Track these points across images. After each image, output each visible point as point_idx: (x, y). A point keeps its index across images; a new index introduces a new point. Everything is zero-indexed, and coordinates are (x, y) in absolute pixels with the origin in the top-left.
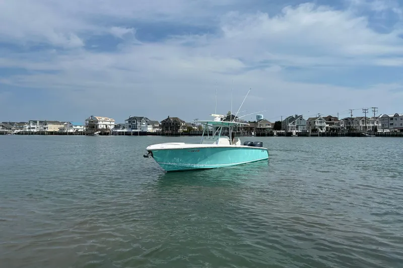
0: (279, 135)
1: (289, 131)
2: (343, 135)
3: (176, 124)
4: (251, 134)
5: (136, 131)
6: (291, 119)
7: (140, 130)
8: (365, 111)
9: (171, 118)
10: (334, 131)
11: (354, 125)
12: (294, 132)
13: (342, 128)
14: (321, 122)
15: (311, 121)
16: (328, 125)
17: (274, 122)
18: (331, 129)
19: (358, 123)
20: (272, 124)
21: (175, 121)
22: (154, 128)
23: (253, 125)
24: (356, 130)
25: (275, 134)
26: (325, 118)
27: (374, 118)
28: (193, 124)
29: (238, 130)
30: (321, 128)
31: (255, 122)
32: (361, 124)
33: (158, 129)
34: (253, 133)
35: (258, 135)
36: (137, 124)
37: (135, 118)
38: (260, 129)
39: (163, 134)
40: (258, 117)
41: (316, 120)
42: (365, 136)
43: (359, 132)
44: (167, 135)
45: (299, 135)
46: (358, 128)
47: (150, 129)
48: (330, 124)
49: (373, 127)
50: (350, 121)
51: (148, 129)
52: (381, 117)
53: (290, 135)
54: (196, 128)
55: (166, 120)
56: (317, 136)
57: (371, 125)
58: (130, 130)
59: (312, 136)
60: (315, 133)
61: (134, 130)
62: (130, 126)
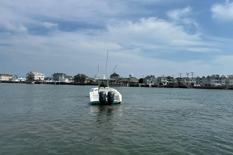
0: (142, 86)
1: (148, 84)
2: (176, 87)
3: (83, 78)
4: (127, 85)
5: (58, 81)
6: (148, 77)
7: (60, 81)
8: (188, 74)
9: (80, 75)
10: (171, 85)
11: (182, 82)
12: (150, 85)
13: (176, 83)
14: (164, 80)
15: (159, 79)
16: (168, 81)
17: (139, 79)
18: (169, 83)
19: (184, 81)
20: (138, 80)
21: (83, 77)
22: (69, 80)
23: (128, 80)
24: (183, 84)
25: (140, 85)
26: (167, 78)
27: (192, 78)
28: (93, 79)
29: (119, 83)
30: (164, 83)
31: (128, 78)
32: (185, 82)
33: (72, 81)
34: (128, 85)
35: (130, 86)
36: (59, 77)
37: (58, 74)
38: (132, 82)
39: (75, 84)
40: (130, 75)
41: (162, 79)
42: (188, 88)
43: (184, 85)
44: (77, 84)
45: (153, 86)
46: (184, 83)
47: (67, 81)
48: (169, 81)
49: (192, 83)
50: (180, 79)
51: (66, 80)
52: (196, 77)
53: (148, 86)
54: (94, 81)
55: (77, 75)
56: (162, 87)
57: (191, 82)
58: (54, 81)
59: (159, 87)
60: (161, 85)
61: (56, 81)
62: (54, 79)
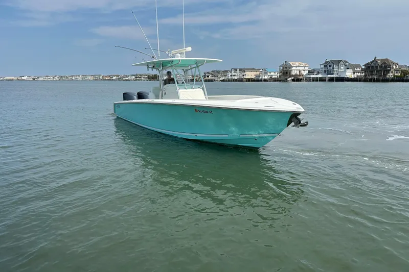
3: (385, 67)
5: (332, 76)
7: (337, 76)
9: (378, 60)
21: (385, 63)
22: (354, 73)
33: (359, 74)
36: (333, 68)
37: (332, 62)
39: (365, 81)
44: (371, 81)
47: (349, 74)
51: (347, 74)
55: (372, 62)
58: (325, 76)
61: (329, 76)
62: (325, 71)
